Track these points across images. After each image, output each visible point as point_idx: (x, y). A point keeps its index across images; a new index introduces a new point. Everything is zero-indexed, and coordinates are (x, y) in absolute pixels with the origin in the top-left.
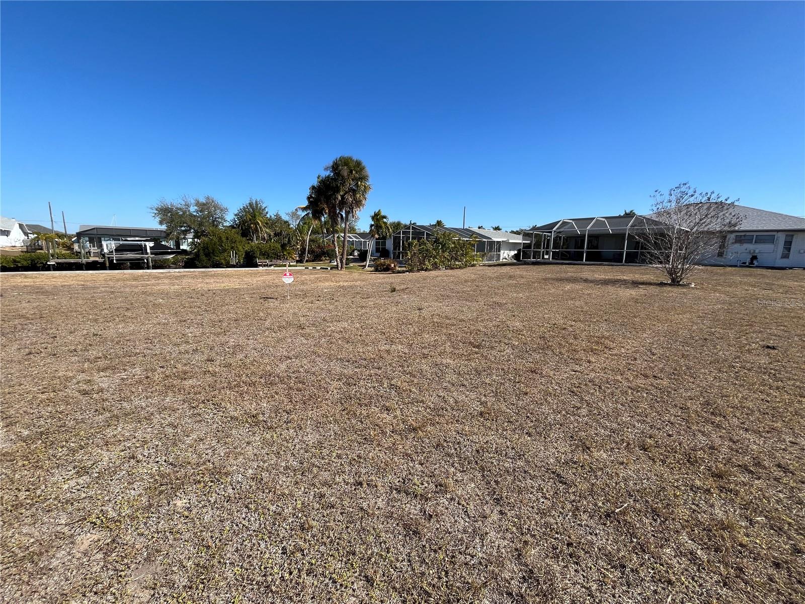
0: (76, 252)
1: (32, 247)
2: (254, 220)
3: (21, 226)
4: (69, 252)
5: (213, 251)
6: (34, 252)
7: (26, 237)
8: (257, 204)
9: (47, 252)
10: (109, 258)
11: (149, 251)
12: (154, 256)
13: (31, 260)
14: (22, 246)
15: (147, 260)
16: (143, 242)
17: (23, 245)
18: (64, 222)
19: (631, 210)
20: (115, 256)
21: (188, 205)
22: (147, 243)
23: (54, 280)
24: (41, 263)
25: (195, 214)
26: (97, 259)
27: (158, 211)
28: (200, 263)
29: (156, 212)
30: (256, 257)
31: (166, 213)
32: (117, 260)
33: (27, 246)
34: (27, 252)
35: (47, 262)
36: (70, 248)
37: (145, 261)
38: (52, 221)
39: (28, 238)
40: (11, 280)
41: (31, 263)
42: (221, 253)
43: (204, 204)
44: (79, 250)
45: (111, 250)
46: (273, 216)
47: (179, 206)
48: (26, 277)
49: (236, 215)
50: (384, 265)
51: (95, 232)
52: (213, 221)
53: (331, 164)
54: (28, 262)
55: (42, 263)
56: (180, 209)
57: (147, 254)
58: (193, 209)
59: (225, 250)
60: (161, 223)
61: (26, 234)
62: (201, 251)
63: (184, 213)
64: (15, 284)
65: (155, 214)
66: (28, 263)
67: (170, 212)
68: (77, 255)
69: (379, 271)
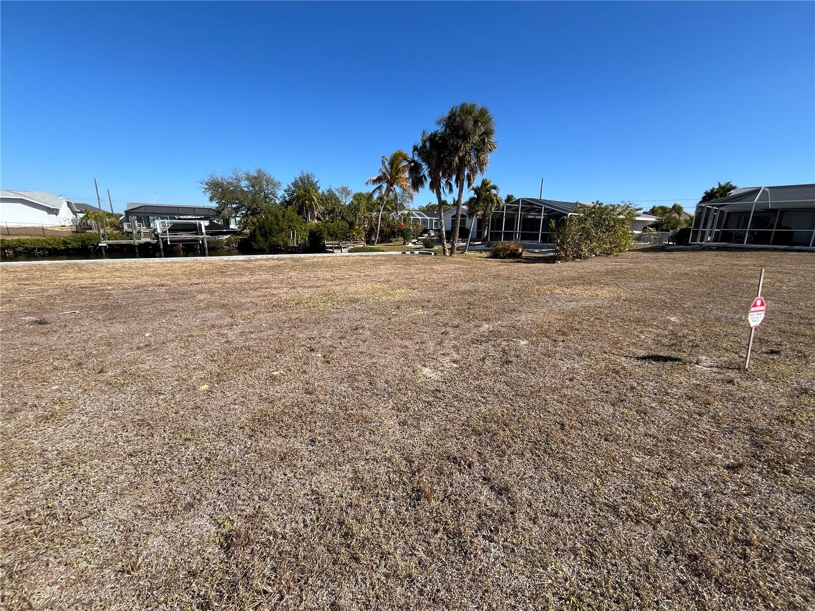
0: (126, 232)
1: (82, 227)
2: (309, 196)
3: (69, 204)
4: (118, 232)
5: (271, 230)
6: (84, 232)
7: (75, 216)
8: (308, 179)
9: (97, 232)
10: (162, 239)
11: (204, 231)
12: (209, 236)
13: (82, 241)
14: (72, 226)
15: (203, 241)
16: (197, 221)
17: (72, 224)
18: (110, 200)
19: (728, 182)
20: (169, 237)
21: (239, 180)
22: (202, 222)
23: (117, 274)
24: (91, 245)
25: (246, 189)
26: (149, 240)
27: (209, 185)
28: (256, 244)
29: (206, 187)
30: (323, 238)
31: (217, 188)
32: (171, 241)
33: (76, 226)
34: (77, 232)
35: (98, 244)
36: (119, 227)
37: (201, 241)
38: (99, 199)
39: (77, 217)
40: (61, 275)
41: (82, 244)
42: (278, 233)
43: (255, 178)
44: (130, 230)
45: (164, 230)
46: (325, 192)
47: (230, 180)
48: (80, 269)
49: (285, 191)
50: (508, 250)
51: (143, 210)
52: (265, 198)
53: (447, 115)
54: (79, 243)
55: (93, 245)
56: (231, 184)
57: (202, 235)
58: (244, 183)
59: (282, 230)
60: (211, 199)
61: (75, 213)
62: (258, 231)
63: (236, 187)
64: (67, 282)
65: (206, 189)
66: (78, 245)
67: (220, 187)
68: (128, 236)
69: (501, 258)
